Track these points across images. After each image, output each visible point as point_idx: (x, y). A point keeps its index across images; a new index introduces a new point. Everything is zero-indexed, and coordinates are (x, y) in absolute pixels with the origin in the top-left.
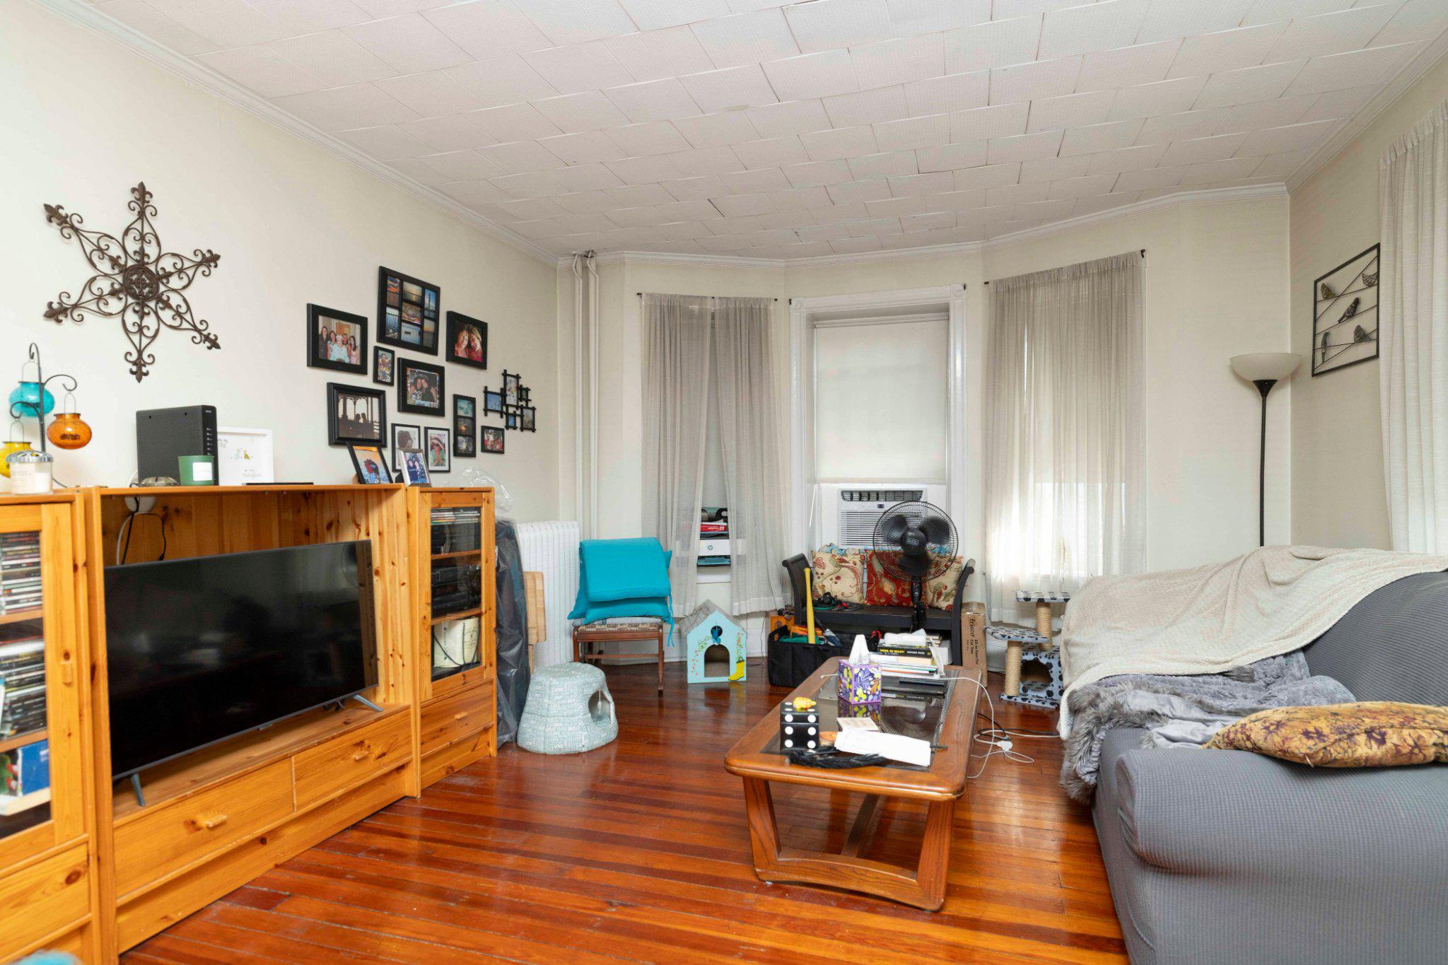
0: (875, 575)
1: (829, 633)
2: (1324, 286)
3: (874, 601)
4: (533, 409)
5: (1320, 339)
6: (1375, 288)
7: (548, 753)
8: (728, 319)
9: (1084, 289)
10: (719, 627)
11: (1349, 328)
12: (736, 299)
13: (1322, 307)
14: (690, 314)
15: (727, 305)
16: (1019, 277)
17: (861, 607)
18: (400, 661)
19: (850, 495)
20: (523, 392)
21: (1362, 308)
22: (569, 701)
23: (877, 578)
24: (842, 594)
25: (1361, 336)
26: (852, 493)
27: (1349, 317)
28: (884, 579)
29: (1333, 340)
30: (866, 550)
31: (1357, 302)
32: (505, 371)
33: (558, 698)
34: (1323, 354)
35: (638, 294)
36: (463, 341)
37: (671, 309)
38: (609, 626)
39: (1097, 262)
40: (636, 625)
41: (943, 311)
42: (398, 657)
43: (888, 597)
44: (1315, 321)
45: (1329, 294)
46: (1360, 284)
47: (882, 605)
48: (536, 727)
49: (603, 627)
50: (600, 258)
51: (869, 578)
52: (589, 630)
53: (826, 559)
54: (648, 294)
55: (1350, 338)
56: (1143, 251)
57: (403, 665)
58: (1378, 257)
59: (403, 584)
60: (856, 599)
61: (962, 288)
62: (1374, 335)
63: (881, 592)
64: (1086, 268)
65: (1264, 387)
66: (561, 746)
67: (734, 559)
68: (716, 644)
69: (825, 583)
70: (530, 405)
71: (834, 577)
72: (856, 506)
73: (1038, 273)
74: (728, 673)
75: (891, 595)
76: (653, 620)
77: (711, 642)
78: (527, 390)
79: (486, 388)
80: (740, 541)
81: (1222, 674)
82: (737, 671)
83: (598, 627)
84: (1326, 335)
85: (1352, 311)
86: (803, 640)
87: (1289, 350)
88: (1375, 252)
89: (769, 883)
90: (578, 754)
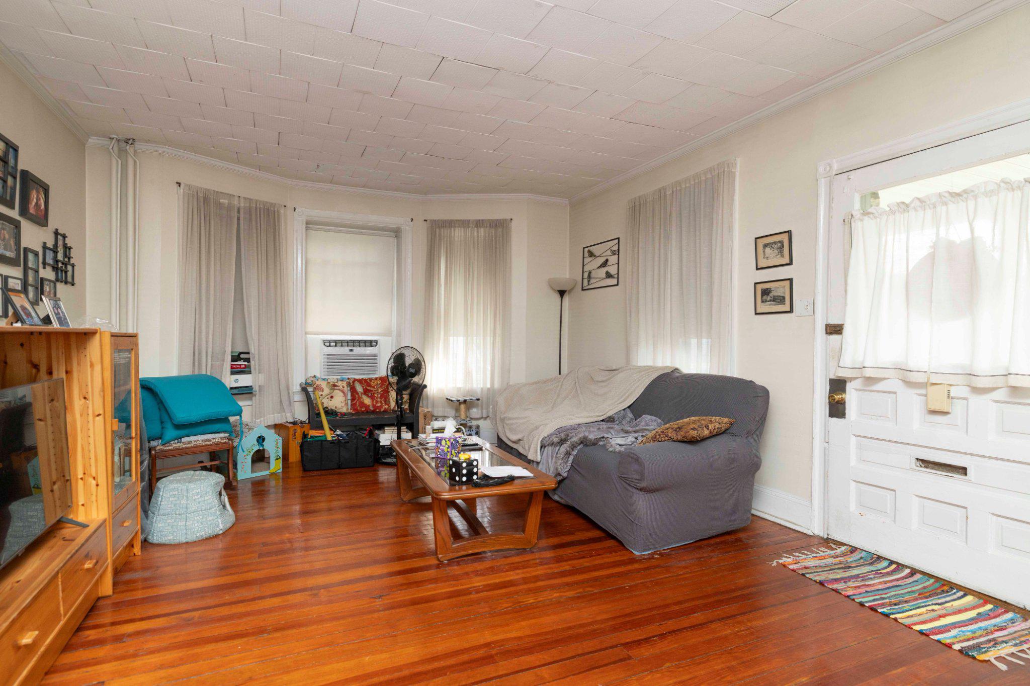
0: (357, 393)
1: (339, 432)
2: (589, 251)
3: (357, 410)
4: (73, 266)
5: (586, 275)
6: (617, 256)
7: (190, 541)
8: (251, 215)
9: (482, 232)
10: (263, 436)
11: (602, 272)
12: (257, 201)
13: (587, 260)
14: (220, 206)
15: (250, 204)
16: (445, 220)
17: (350, 414)
18: (94, 482)
19: (328, 343)
20: (67, 248)
21: (609, 263)
22: (206, 498)
23: (358, 395)
24: (336, 407)
25: (609, 275)
26: (330, 341)
27: (603, 267)
28: (364, 396)
29: (593, 275)
30: (348, 379)
31: (607, 260)
32: (57, 230)
33: (196, 497)
34: (589, 281)
35: (177, 183)
36: (33, 200)
37: (206, 200)
38: (184, 443)
39: (489, 220)
40: (209, 440)
41: (397, 233)
42: (91, 480)
43: (367, 407)
44: (583, 266)
45: (591, 254)
46: (609, 253)
47: (363, 412)
48: (176, 524)
49: (179, 444)
50: (139, 146)
51: (352, 395)
52: (166, 448)
53: (324, 385)
54: (186, 185)
55: (604, 276)
56: (511, 219)
57: (97, 485)
58: (619, 243)
59: (99, 415)
60: (344, 410)
61: (410, 220)
62: (616, 276)
63: (362, 404)
64: (483, 223)
65: (562, 293)
66: (202, 533)
67: (256, 388)
68: (261, 448)
69: (323, 401)
70: (72, 261)
71: (329, 397)
72: (334, 350)
73: (456, 220)
74: (269, 468)
75: (369, 406)
76: (222, 435)
77: (256, 448)
78: (70, 249)
79: (45, 243)
80: (260, 375)
81: (602, 421)
82: (276, 466)
83: (174, 445)
84: (590, 273)
85: (605, 264)
86: (323, 438)
87: (568, 277)
88: (617, 241)
89: (446, 562)
90: (216, 536)
